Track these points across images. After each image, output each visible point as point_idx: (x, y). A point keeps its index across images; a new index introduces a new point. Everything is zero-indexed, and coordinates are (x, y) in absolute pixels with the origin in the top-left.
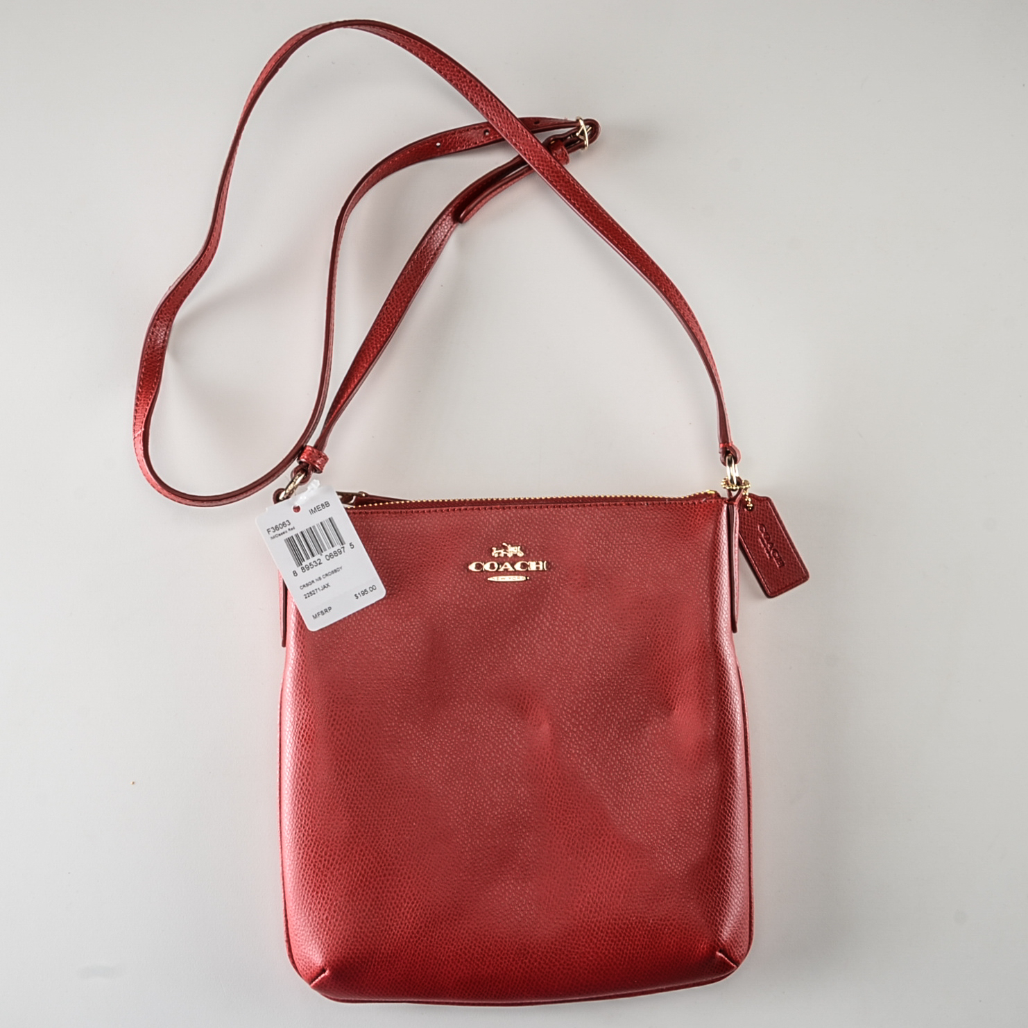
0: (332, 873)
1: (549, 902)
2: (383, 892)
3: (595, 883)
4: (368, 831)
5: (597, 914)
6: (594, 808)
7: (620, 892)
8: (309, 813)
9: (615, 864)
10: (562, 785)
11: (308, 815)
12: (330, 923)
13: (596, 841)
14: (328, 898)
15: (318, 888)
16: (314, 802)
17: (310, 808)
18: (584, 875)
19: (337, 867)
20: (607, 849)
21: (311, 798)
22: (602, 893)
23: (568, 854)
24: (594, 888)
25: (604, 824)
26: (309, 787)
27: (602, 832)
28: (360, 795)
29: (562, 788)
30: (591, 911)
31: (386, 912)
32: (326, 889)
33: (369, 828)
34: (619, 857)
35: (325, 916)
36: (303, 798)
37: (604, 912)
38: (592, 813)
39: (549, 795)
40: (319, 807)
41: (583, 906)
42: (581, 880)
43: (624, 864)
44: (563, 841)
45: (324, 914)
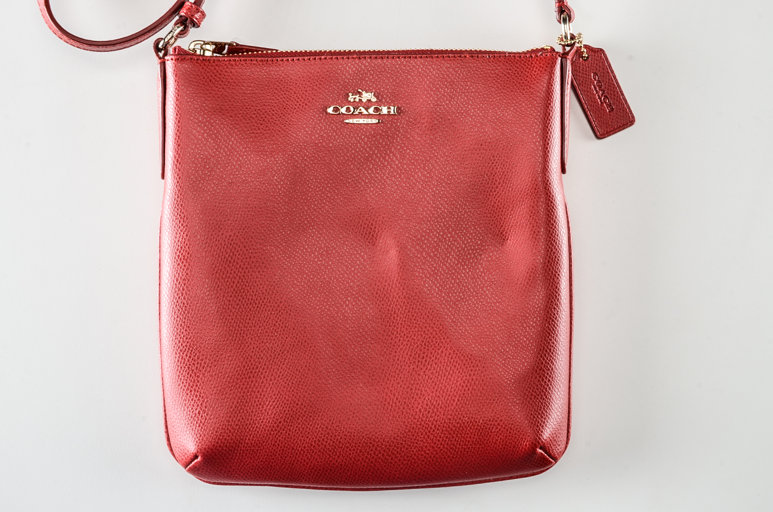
0: (204, 374)
1: (393, 403)
2: (248, 392)
3: (434, 388)
4: (235, 339)
5: (434, 414)
6: (434, 324)
7: (455, 396)
8: (184, 322)
9: (451, 372)
10: (406, 304)
11: (183, 324)
12: (202, 417)
13: (435, 352)
14: (200, 396)
15: (192, 387)
16: (188, 313)
17: (185, 319)
18: (424, 381)
19: (208, 369)
20: (444, 359)
21: (185, 310)
22: (439, 397)
23: (411, 363)
24: (433, 392)
25: (442, 338)
26: (184, 301)
27: (441, 344)
28: (228, 308)
29: (406, 306)
30: (429, 412)
31: (250, 409)
32: (199, 388)
33: (236, 336)
34: (455, 366)
35: (197, 411)
36: (179, 310)
37: (440, 413)
38: (432, 327)
39: (395, 311)
40: (192, 318)
41: (422, 407)
42: (421, 385)
43: (459, 372)
44: (406, 352)
45: (196, 409)
